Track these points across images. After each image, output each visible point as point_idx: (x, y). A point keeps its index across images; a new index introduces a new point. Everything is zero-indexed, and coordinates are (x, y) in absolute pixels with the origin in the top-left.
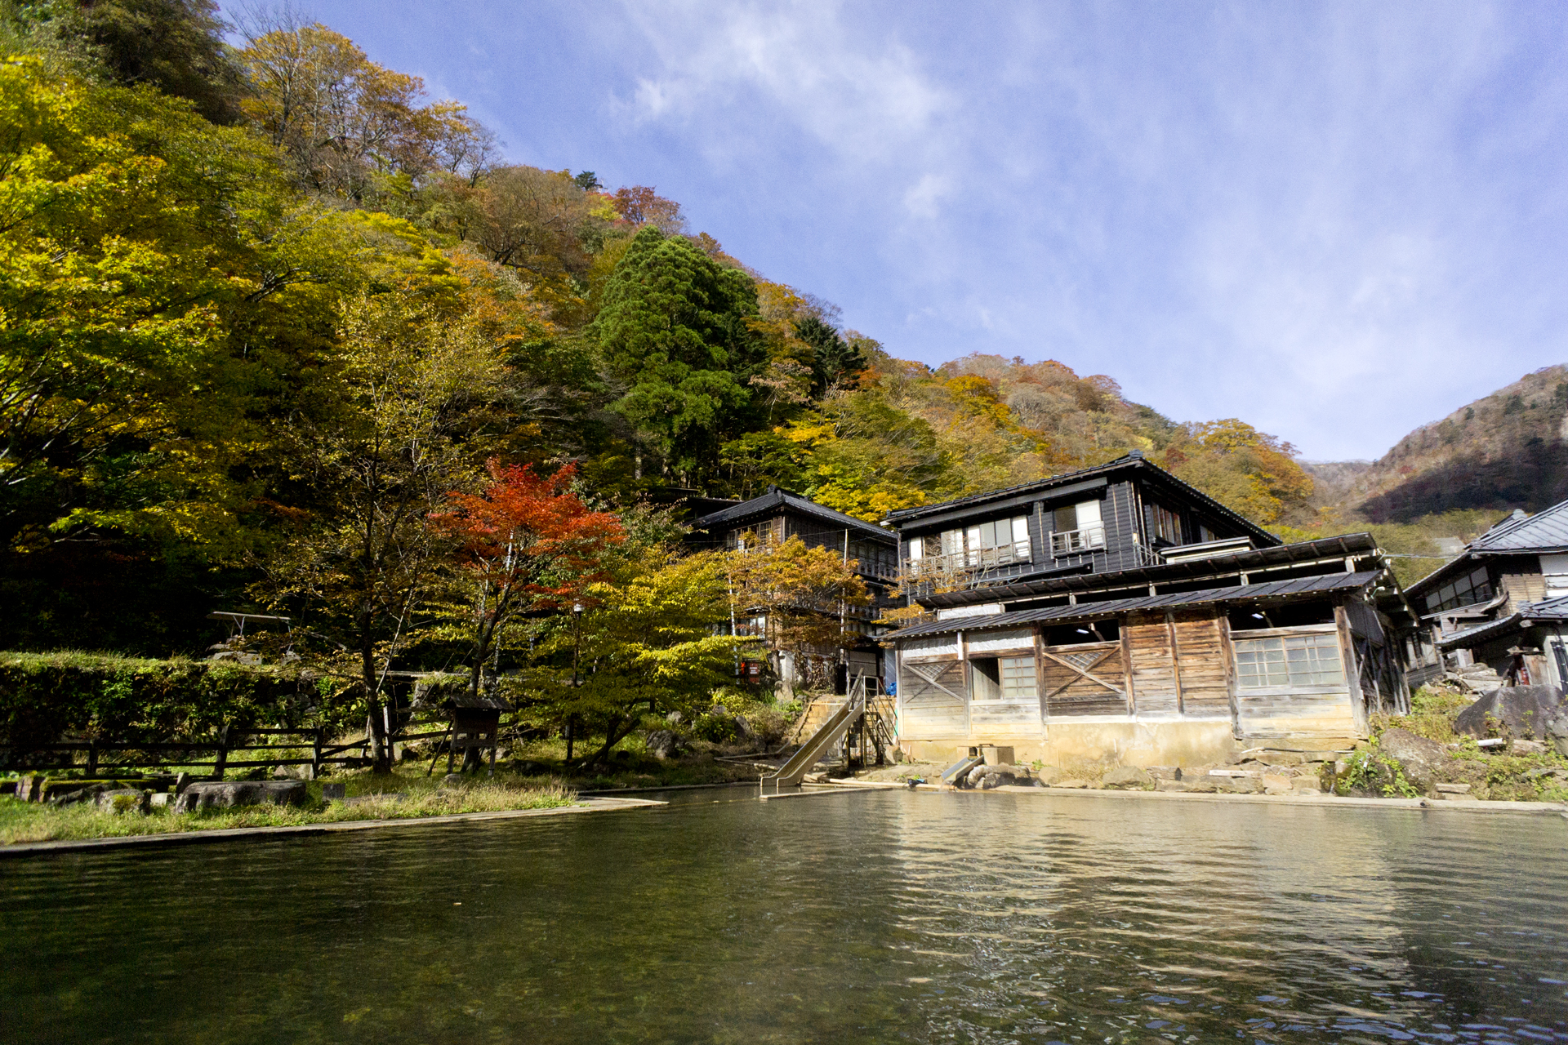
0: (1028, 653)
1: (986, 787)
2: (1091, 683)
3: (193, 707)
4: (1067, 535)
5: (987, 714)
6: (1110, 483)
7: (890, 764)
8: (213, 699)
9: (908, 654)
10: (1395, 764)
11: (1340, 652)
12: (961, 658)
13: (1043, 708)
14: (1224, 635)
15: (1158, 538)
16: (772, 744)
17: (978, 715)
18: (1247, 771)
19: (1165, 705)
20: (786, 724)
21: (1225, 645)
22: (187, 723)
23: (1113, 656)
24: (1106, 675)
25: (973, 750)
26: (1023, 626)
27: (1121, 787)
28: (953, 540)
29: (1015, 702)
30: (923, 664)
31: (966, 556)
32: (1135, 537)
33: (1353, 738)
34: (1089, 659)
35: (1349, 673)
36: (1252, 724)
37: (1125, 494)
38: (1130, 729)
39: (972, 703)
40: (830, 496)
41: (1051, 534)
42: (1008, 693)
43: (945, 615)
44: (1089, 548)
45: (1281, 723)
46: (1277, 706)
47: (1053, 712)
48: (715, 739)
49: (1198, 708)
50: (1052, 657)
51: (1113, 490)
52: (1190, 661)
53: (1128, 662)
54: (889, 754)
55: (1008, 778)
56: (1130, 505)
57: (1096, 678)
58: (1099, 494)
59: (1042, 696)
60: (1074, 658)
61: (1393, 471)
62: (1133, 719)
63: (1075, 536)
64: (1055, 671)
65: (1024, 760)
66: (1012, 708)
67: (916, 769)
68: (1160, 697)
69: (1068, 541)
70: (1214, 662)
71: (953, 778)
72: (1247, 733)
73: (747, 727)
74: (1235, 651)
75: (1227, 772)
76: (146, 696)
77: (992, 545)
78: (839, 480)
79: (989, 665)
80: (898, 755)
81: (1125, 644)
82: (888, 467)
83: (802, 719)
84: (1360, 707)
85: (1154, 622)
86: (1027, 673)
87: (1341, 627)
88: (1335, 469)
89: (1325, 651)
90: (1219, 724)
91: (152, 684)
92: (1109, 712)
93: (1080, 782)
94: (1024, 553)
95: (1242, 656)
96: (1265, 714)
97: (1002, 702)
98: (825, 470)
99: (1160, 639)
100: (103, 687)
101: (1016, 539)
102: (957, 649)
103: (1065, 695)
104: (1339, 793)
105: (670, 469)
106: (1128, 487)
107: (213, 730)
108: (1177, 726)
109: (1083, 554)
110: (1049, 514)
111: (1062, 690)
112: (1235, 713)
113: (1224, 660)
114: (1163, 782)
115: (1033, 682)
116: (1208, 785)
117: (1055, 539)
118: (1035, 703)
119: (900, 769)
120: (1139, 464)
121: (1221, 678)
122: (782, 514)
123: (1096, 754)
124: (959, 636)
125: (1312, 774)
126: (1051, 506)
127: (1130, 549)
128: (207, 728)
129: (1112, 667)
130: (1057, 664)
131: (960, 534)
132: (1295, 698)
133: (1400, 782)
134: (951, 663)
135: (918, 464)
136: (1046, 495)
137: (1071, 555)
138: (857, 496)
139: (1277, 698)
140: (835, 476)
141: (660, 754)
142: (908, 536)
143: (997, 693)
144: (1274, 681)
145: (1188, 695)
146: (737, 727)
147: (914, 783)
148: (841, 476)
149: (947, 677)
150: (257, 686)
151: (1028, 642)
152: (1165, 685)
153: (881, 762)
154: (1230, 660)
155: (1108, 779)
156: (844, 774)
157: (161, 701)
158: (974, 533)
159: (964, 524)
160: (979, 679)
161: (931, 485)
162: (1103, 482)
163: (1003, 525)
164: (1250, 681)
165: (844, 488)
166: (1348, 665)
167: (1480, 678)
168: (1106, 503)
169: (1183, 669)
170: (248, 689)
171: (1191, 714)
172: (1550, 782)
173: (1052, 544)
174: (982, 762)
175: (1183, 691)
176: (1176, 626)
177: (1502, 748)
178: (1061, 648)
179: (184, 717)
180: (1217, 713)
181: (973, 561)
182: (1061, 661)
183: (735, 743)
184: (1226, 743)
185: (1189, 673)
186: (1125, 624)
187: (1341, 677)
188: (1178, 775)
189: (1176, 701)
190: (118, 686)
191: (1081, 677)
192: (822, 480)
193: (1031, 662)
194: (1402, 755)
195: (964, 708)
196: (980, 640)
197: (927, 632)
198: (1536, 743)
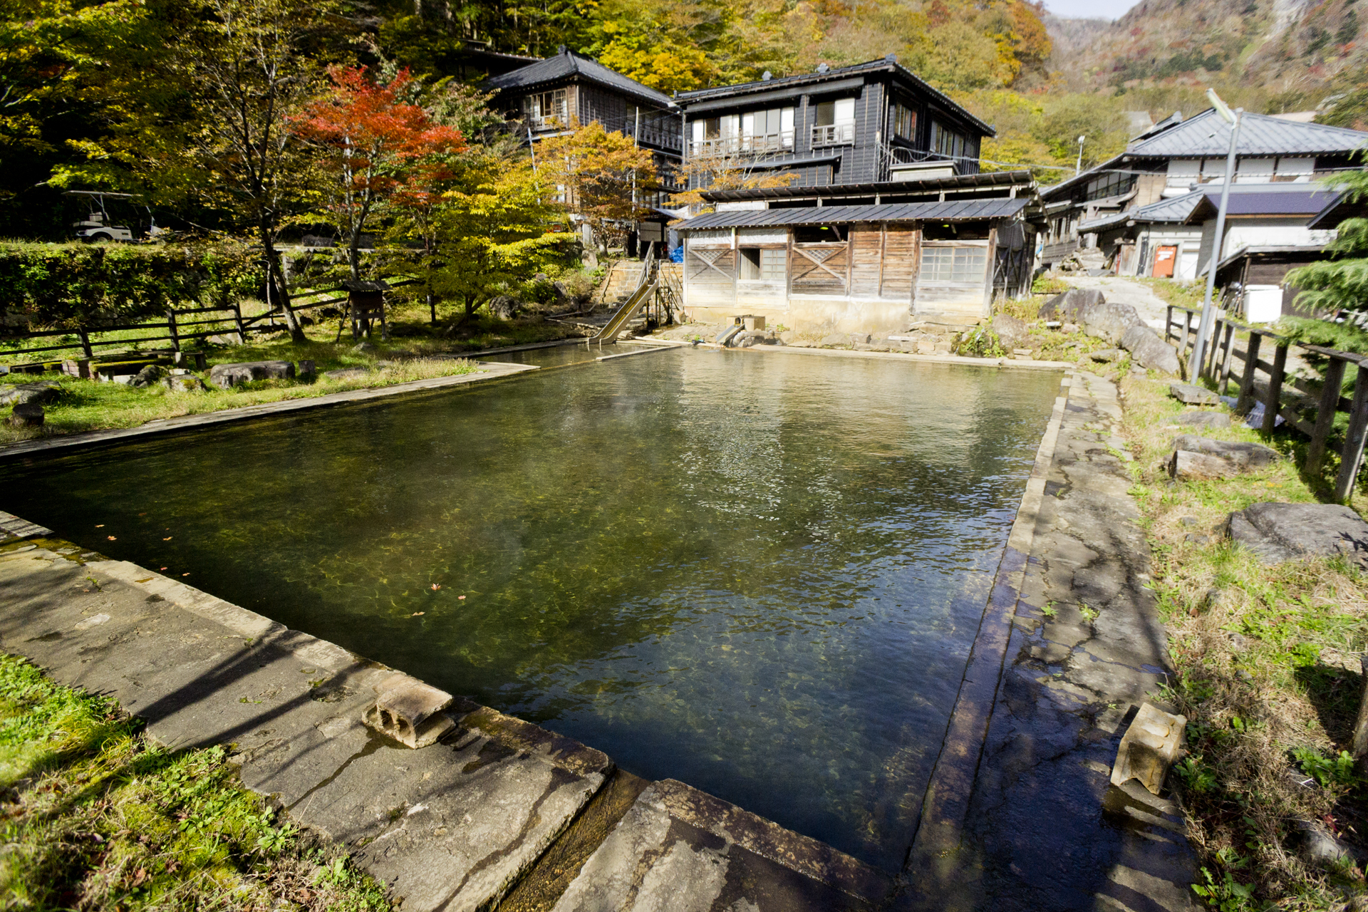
0: (783, 247)
1: (745, 346)
2: (824, 271)
3: (106, 285)
4: (825, 128)
5: (749, 290)
6: (865, 83)
7: (677, 324)
8: (119, 277)
9: (693, 242)
10: (996, 337)
11: (986, 260)
12: (733, 247)
13: (788, 287)
14: (917, 243)
15: (896, 136)
16: (584, 306)
17: (743, 291)
18: (911, 338)
19: (870, 290)
20: (595, 286)
21: (917, 250)
22: (106, 298)
23: (841, 252)
24: (834, 266)
25: (738, 320)
26: (781, 226)
27: (832, 347)
28: (730, 124)
29: (770, 282)
30: (704, 250)
31: (741, 141)
32: (878, 135)
33: (980, 317)
34: (824, 255)
35: (988, 274)
36: (922, 306)
37: (876, 94)
38: (844, 306)
39: (739, 281)
40: (616, 56)
41: (812, 128)
42: (765, 275)
43: (722, 207)
44: (841, 143)
45: (940, 306)
46: (940, 294)
47: (795, 291)
48: (542, 301)
49: (891, 293)
50: (799, 251)
51: (867, 90)
52: (891, 260)
53: (850, 258)
54: (676, 317)
55: (759, 339)
56: (879, 105)
57: (827, 268)
58: (855, 94)
59: (789, 278)
60: (812, 251)
61: (1126, 32)
62: (848, 299)
63: (831, 130)
64: (799, 261)
65: (772, 323)
66: (767, 287)
67: (696, 330)
68: (867, 285)
69: (825, 134)
70: (907, 262)
71: (724, 341)
72: (918, 311)
73: (564, 292)
74: (922, 255)
75: (898, 338)
76: (62, 275)
77: (762, 133)
78: (624, 39)
79: (753, 254)
80: (683, 317)
81: (851, 244)
82: (672, 25)
83: (606, 283)
84: (989, 297)
85: (873, 230)
86: (780, 262)
87: (991, 244)
88: (1078, 26)
89: (977, 259)
90: (901, 305)
91: (64, 266)
92: (832, 292)
93: (806, 343)
94: (789, 142)
95: (926, 259)
96: (931, 299)
97: (760, 282)
98: (610, 27)
99: (874, 243)
100: (24, 271)
101: (783, 129)
102: (730, 240)
103: (804, 279)
104: (960, 354)
105: (454, 15)
106: (880, 87)
107: (130, 303)
108: (875, 305)
109: (836, 147)
110: (813, 108)
111: (803, 276)
112: (913, 297)
113: (913, 261)
114: (858, 344)
115: (784, 269)
116: (885, 348)
117: (815, 131)
118: (784, 284)
119: (685, 329)
120: (891, 69)
121: (909, 274)
122: (576, 83)
123: (820, 321)
124: (733, 231)
125: (948, 342)
126: (815, 100)
127: (872, 146)
128: (124, 302)
129: (839, 261)
130: (801, 256)
131: (736, 119)
132: (952, 289)
133: (996, 348)
134: (725, 251)
135: (699, 21)
136: (813, 90)
137: (826, 148)
138: (641, 57)
139: (941, 289)
140: (620, 34)
141: (503, 316)
142: (692, 118)
143: (757, 275)
144: (942, 277)
145: (886, 284)
146: (556, 290)
147: (697, 342)
148: (627, 35)
149: (721, 261)
150: (152, 265)
151: (783, 238)
152: (873, 276)
153: (670, 322)
154: (917, 262)
155: (825, 341)
156: (644, 332)
157: (76, 281)
158: (749, 119)
159: (741, 111)
160: (746, 263)
161: (711, 45)
162: (860, 82)
163: (773, 113)
164: (927, 276)
165: (629, 48)
166: (989, 269)
167: (1092, 260)
168: (859, 102)
169: (886, 266)
170: (146, 267)
171: (886, 297)
172: (1072, 351)
173: (812, 136)
174: (743, 328)
175: (883, 281)
176: (887, 234)
177: (1058, 328)
178: (806, 244)
179: (101, 294)
180: (903, 297)
181: (746, 147)
182: (805, 254)
183: (556, 303)
184: (904, 317)
185: (889, 269)
186: (853, 230)
187: (982, 278)
188: (869, 339)
189: (877, 287)
190: (35, 269)
191: (817, 267)
192: (608, 38)
193: (784, 253)
194: (1001, 331)
195: (733, 285)
196: (748, 234)
197: (709, 226)
198: (1075, 327)
